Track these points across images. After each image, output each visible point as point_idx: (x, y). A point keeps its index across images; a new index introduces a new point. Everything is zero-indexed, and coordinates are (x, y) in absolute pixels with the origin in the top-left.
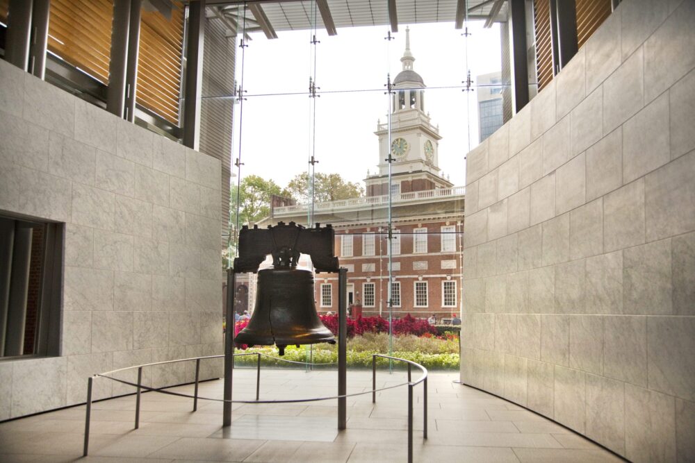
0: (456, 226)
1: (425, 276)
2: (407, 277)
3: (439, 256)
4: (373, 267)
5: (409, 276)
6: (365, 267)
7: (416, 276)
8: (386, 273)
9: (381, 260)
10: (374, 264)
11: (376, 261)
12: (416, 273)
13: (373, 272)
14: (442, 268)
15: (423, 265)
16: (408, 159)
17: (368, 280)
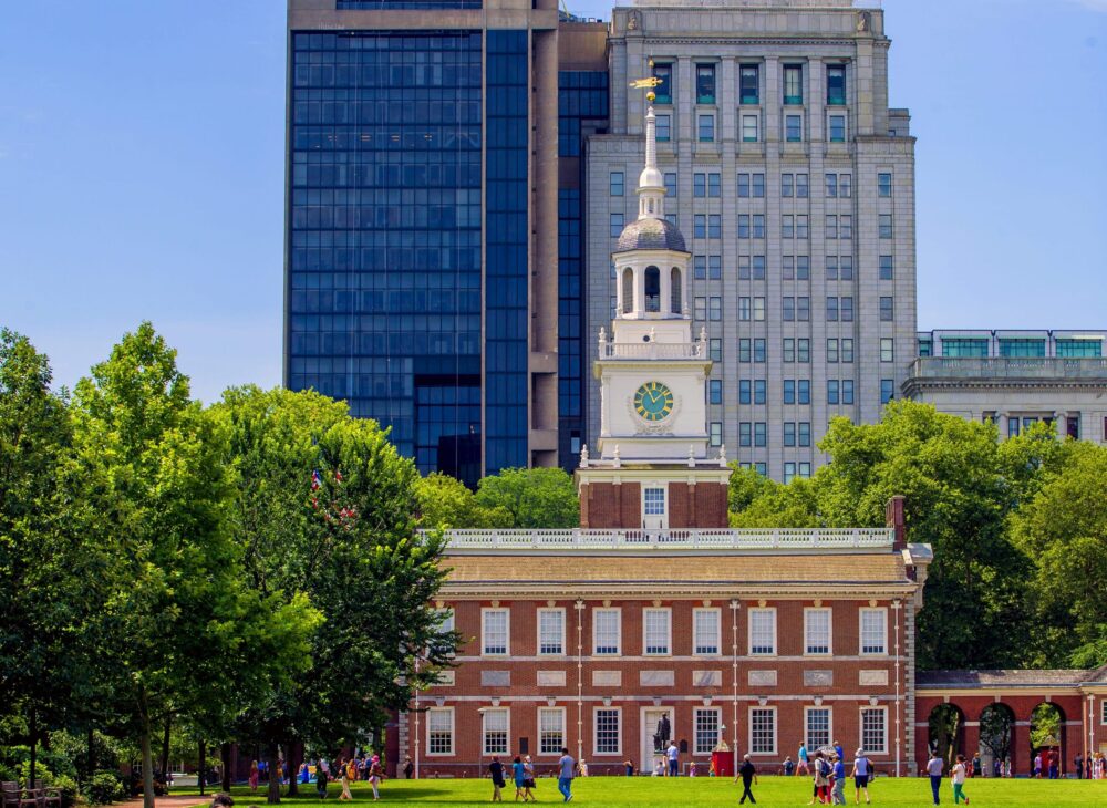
0: (889, 609)
1: (827, 697)
2: (791, 698)
3: (855, 662)
4: (717, 678)
5: (796, 697)
6: (698, 677)
7: (809, 698)
8: (744, 689)
9: (735, 666)
10: (720, 672)
11: (725, 667)
12: (808, 690)
13: (717, 687)
14: (861, 684)
15: (824, 678)
16: (676, 432)
17: (707, 702)
